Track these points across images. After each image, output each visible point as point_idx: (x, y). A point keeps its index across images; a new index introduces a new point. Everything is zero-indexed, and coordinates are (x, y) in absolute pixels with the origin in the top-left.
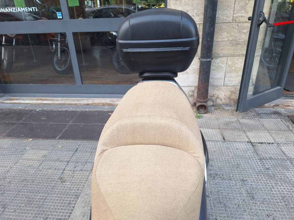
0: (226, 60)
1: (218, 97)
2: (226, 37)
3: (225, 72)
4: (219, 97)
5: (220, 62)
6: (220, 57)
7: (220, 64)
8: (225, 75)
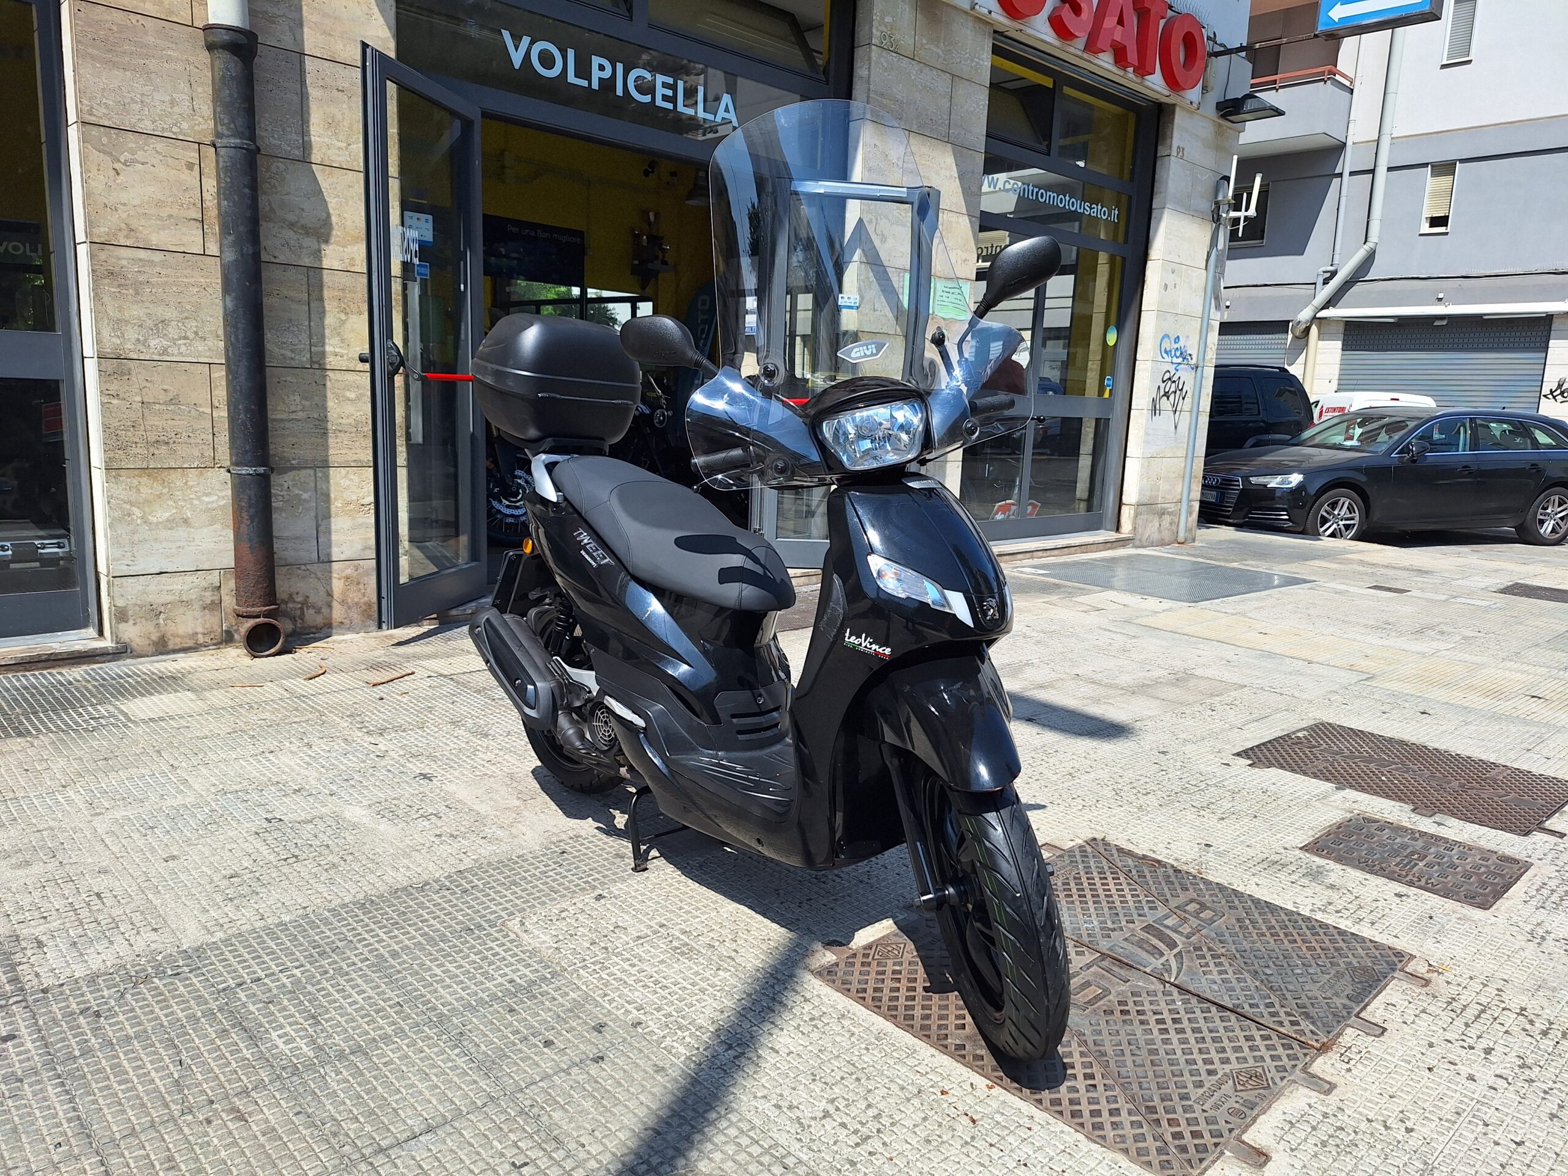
0: (313, 478)
1: (305, 603)
2: (300, 407)
3: (316, 517)
4: (311, 600)
5: (293, 485)
6: (293, 468)
7: (297, 492)
8: (318, 526)
